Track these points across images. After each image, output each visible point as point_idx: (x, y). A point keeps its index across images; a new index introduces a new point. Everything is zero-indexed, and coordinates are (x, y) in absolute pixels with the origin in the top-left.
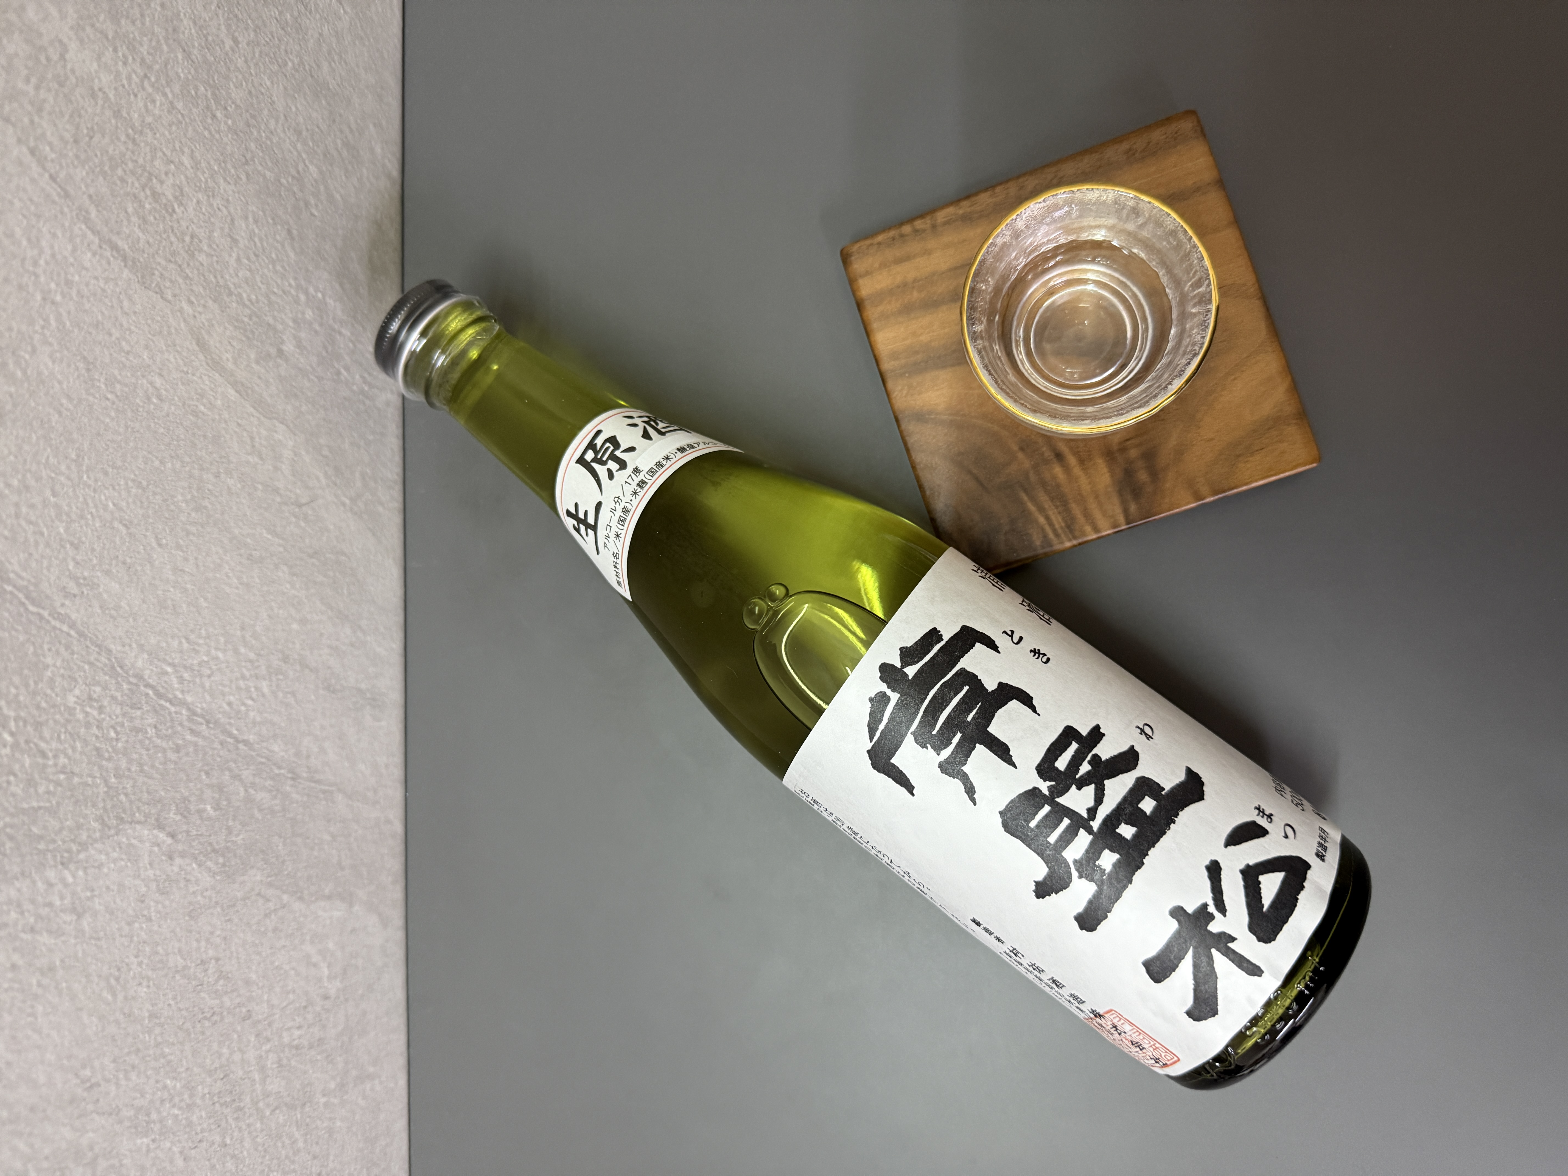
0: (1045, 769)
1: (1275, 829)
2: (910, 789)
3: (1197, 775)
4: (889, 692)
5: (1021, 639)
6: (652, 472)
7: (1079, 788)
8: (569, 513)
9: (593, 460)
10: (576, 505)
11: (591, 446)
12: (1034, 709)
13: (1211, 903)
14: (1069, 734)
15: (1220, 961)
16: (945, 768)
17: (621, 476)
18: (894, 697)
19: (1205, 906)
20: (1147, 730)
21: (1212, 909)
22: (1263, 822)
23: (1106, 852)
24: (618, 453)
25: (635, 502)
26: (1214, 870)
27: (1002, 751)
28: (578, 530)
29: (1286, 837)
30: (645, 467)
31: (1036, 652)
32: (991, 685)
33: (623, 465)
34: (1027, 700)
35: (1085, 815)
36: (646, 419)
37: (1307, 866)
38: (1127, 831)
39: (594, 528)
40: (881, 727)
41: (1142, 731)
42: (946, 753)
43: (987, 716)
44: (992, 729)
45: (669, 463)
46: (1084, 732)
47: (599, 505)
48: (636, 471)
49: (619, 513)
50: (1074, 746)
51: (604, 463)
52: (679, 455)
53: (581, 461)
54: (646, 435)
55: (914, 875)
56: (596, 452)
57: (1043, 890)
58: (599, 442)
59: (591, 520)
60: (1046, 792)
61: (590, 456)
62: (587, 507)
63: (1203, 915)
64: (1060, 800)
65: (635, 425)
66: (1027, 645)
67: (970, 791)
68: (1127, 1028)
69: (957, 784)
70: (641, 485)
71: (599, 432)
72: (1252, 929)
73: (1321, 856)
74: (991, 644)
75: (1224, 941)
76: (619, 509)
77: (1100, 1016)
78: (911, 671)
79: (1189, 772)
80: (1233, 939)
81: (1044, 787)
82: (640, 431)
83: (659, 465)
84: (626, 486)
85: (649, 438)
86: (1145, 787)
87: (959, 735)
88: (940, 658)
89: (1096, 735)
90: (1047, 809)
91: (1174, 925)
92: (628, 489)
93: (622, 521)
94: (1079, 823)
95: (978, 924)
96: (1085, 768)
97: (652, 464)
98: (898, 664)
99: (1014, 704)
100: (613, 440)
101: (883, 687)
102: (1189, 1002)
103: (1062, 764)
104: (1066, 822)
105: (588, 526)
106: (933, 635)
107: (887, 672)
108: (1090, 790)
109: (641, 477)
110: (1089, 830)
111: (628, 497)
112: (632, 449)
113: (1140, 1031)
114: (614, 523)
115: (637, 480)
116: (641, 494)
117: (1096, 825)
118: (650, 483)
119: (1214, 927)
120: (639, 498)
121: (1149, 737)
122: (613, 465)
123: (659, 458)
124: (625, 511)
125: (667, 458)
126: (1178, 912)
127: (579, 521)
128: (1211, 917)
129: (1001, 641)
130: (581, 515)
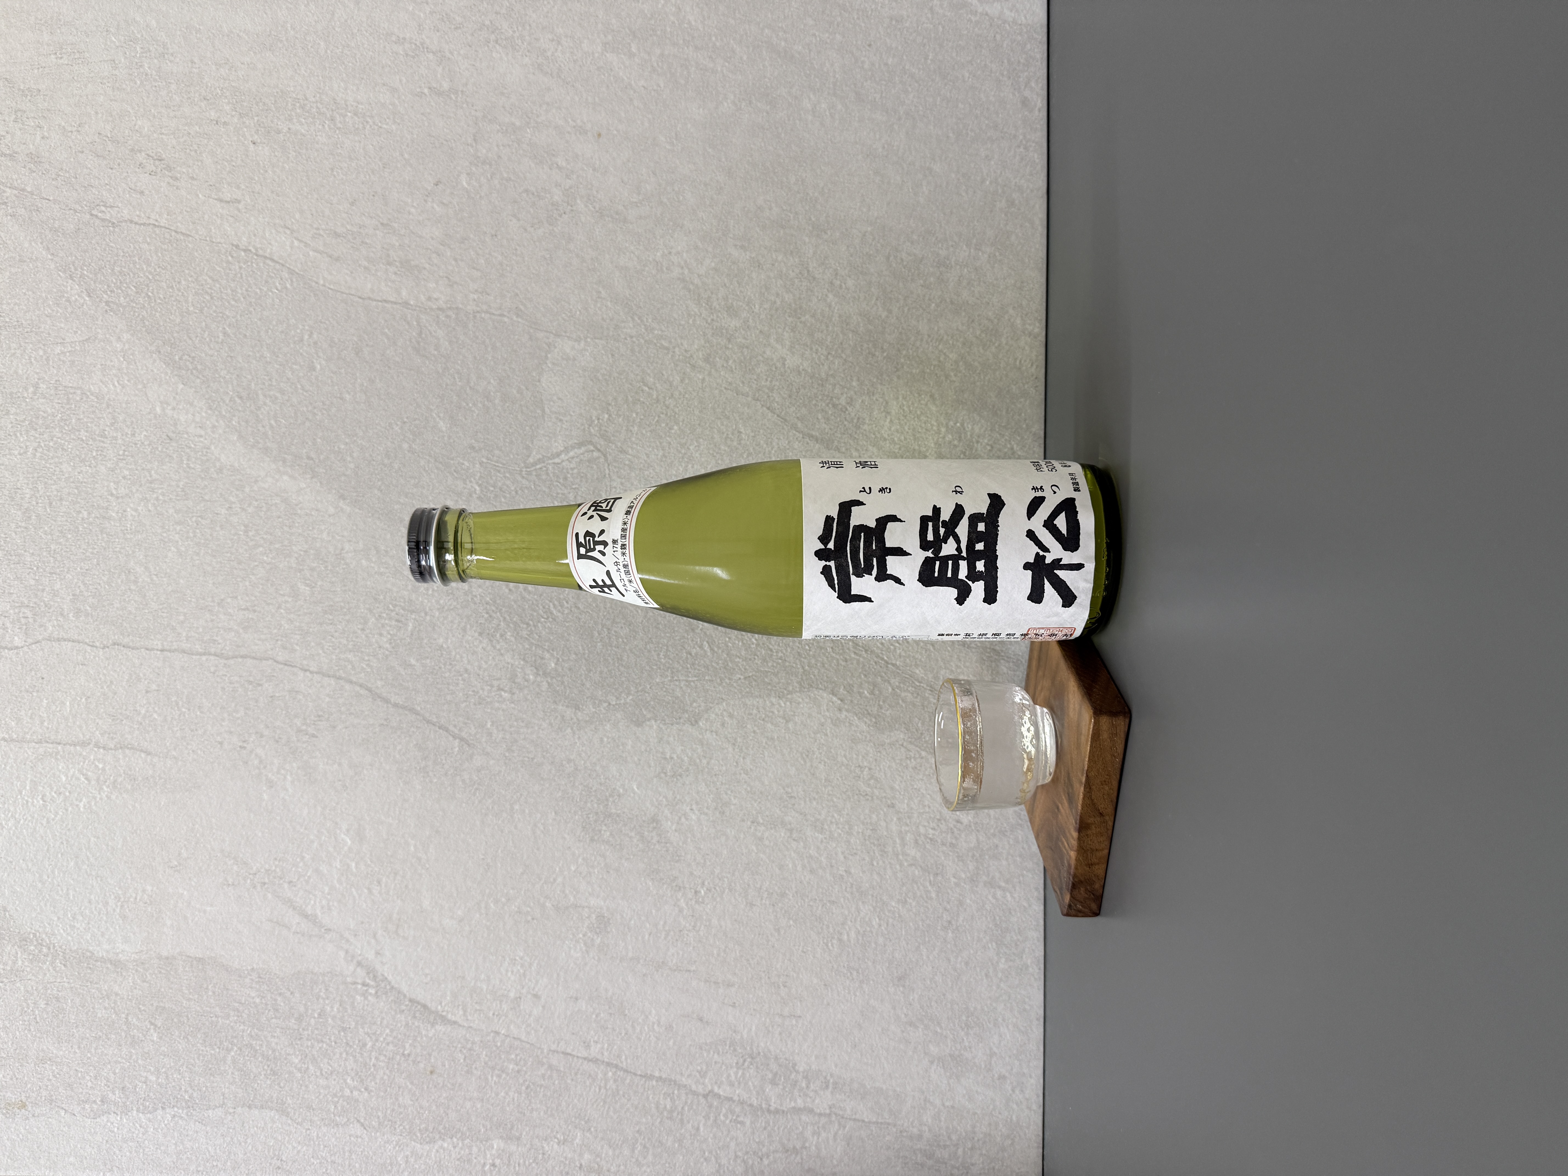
0: (925, 545)
1: (1047, 493)
2: (869, 600)
3: (995, 494)
4: (828, 563)
5: (870, 488)
6: (623, 536)
7: (946, 543)
8: (591, 587)
9: (586, 552)
10: (594, 580)
11: (579, 545)
12: (900, 521)
13: (1039, 551)
14: (924, 520)
15: (1061, 573)
16: (879, 579)
17: (608, 550)
18: (832, 564)
19: (1037, 554)
20: (958, 489)
21: (1041, 553)
22: (1039, 494)
23: (978, 563)
24: (597, 539)
25: (627, 559)
26: (1031, 534)
27: (899, 552)
28: (604, 592)
29: (1055, 493)
30: (617, 536)
31: (882, 490)
32: (872, 524)
33: (605, 544)
34: (894, 518)
35: (956, 553)
36: (593, 508)
37: (1073, 500)
38: (980, 546)
39: (614, 585)
40: (836, 582)
41: (956, 492)
42: (875, 572)
43: (881, 540)
44: (888, 545)
45: (628, 525)
46: (930, 514)
47: (608, 573)
48: (615, 542)
49: (622, 570)
50: (930, 524)
51: (594, 549)
52: (629, 517)
53: (580, 556)
54: (603, 519)
55: (896, 634)
56: (585, 547)
57: (961, 600)
58: (581, 540)
59: (608, 582)
60: (932, 556)
61: (583, 551)
62: (601, 577)
63: (1039, 559)
64: (942, 554)
65: (592, 517)
66: (875, 490)
67: (898, 581)
68: (1042, 631)
69: (890, 582)
70: (623, 546)
71: (577, 535)
72: (1065, 549)
73: (1077, 490)
74: (859, 503)
75: (1057, 564)
76: (621, 567)
77: (1027, 634)
78: (831, 545)
79: (990, 495)
80: (1061, 559)
81: (929, 554)
82: (596, 517)
83: (624, 530)
84: (615, 554)
85: (607, 519)
86: (975, 519)
87: (875, 559)
88: (840, 529)
89: (937, 510)
90: (938, 563)
91: (1029, 573)
92: (618, 554)
93: (627, 573)
94: (956, 558)
95: (943, 635)
96: (942, 531)
97: (620, 532)
98: (823, 547)
99: (890, 525)
100: (588, 534)
101: (823, 563)
102: (1060, 601)
103: (930, 537)
104: (950, 562)
105: (609, 587)
106: (829, 520)
107: (820, 554)
108: (951, 540)
109: (620, 543)
110: (963, 559)
111: (621, 559)
112: (602, 532)
113: (1049, 629)
114: (623, 576)
115: (619, 546)
116: (627, 552)
117: (964, 554)
118: (627, 543)
119: (1048, 560)
120: (627, 555)
121: (961, 493)
122: (600, 547)
123: (620, 526)
124: (625, 566)
125: (625, 523)
126: (1027, 566)
127: (601, 587)
128: (1044, 557)
129: (861, 497)
130: (601, 583)
